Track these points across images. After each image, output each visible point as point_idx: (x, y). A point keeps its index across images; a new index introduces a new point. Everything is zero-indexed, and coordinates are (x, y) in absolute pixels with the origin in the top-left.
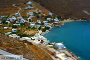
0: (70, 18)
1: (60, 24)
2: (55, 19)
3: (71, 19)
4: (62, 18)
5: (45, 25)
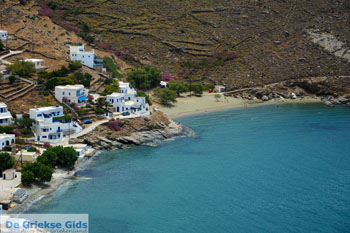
0: (219, 88)
2: (115, 95)
3: (231, 91)
4: (164, 83)
5: (39, 137)
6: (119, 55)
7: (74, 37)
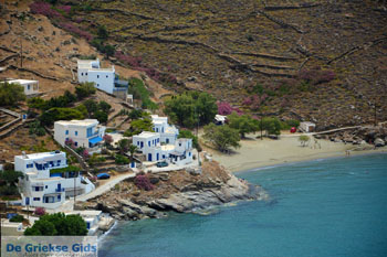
0: (306, 125)
1: (199, 186)
2: (145, 135)
3: (324, 131)
4: (221, 118)
5: (29, 199)
6: (152, 74)
7: (84, 48)
